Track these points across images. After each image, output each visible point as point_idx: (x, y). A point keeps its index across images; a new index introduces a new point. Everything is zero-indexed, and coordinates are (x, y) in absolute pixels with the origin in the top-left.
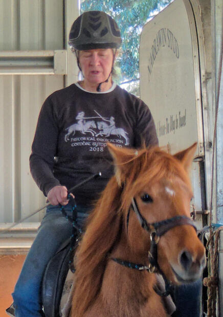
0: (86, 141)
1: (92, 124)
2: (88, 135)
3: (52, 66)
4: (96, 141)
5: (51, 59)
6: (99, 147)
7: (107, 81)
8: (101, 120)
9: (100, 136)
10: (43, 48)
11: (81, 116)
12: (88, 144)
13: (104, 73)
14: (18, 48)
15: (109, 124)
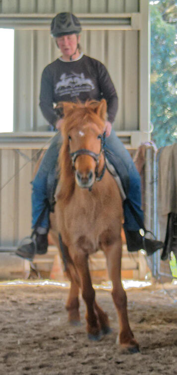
0: (68, 91)
1: (70, 80)
2: (69, 87)
3: (130, 24)
4: (74, 90)
5: (129, 19)
6: (77, 93)
7: (75, 53)
8: (75, 76)
9: (76, 86)
10: (124, 11)
11: (63, 76)
12: (69, 93)
13: (72, 49)
14: (107, 11)
15: (80, 77)
